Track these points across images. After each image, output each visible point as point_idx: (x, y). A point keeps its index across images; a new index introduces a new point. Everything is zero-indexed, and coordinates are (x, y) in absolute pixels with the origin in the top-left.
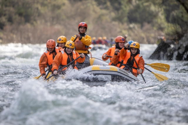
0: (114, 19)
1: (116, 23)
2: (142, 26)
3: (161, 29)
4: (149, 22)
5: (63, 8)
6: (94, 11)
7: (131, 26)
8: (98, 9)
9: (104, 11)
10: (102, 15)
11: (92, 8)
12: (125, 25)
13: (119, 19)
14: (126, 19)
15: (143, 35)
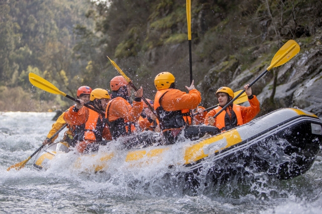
0: (33, 98)
1: (34, 100)
2: (48, 102)
3: (58, 104)
4: (52, 100)
5: (4, 91)
6: (21, 93)
7: (42, 102)
8: (23, 92)
9: (27, 94)
10: (26, 96)
11: (20, 91)
12: (39, 101)
13: (35, 98)
14: (39, 98)
15: (48, 107)
